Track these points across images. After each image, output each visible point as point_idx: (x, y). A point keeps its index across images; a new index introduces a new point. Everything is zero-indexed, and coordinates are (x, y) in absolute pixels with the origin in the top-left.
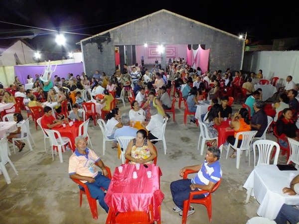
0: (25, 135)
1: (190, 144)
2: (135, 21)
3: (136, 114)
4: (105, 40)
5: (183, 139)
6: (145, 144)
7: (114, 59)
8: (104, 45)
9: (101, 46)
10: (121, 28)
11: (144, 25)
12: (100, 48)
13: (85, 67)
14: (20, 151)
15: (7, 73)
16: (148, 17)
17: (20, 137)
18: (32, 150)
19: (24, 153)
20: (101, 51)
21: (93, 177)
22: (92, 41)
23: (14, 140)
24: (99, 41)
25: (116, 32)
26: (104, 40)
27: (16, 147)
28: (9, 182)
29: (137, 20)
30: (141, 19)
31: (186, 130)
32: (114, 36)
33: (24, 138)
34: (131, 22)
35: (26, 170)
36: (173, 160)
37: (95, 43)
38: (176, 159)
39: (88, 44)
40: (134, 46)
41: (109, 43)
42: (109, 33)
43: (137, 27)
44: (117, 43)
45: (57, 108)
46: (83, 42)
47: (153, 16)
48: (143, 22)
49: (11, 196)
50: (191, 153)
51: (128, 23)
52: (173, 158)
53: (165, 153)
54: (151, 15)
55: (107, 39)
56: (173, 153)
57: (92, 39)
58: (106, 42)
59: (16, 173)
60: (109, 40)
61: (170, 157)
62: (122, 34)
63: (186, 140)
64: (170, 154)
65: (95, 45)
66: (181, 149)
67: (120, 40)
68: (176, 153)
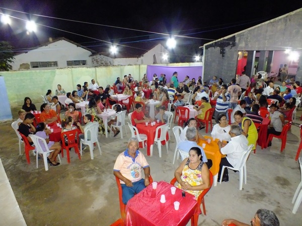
0: (120, 124)
1: (285, 190)
2: (268, 22)
3: (221, 130)
4: (230, 44)
5: (278, 179)
6: (199, 168)
7: (235, 65)
8: (227, 49)
9: (223, 50)
10: (249, 31)
11: (280, 26)
12: (223, 53)
13: (205, 71)
14: (115, 136)
15: (141, 70)
16: (287, 17)
17: (115, 124)
18: (122, 138)
19: (116, 139)
20: (223, 56)
21: (133, 182)
22: (216, 45)
23: (112, 125)
24: (223, 45)
25: (243, 35)
26: (228, 44)
27: (113, 132)
28: (92, 158)
29: (272, 20)
30: (277, 19)
31: (293, 168)
32: (240, 40)
33: (119, 127)
34: (263, 23)
35: (108, 153)
36: (245, 201)
37: (218, 47)
38: (251, 202)
39: (211, 48)
40: (271, 52)
41: (233, 48)
42: (235, 36)
43: (270, 29)
44: (242, 48)
45: (157, 106)
46: (206, 46)
47: (295, 14)
48: (280, 23)
49: (87, 169)
50: (279, 203)
51: (259, 25)
52: (247, 199)
53: (241, 189)
54: (292, 13)
55: (231, 43)
56: (252, 192)
57: (215, 43)
58: (230, 47)
59: (101, 152)
60: (234, 45)
61: (244, 195)
62: (249, 38)
63: (284, 182)
64: (248, 192)
65: (218, 49)
66: (266, 191)
67: (246, 45)
68: (256, 194)
